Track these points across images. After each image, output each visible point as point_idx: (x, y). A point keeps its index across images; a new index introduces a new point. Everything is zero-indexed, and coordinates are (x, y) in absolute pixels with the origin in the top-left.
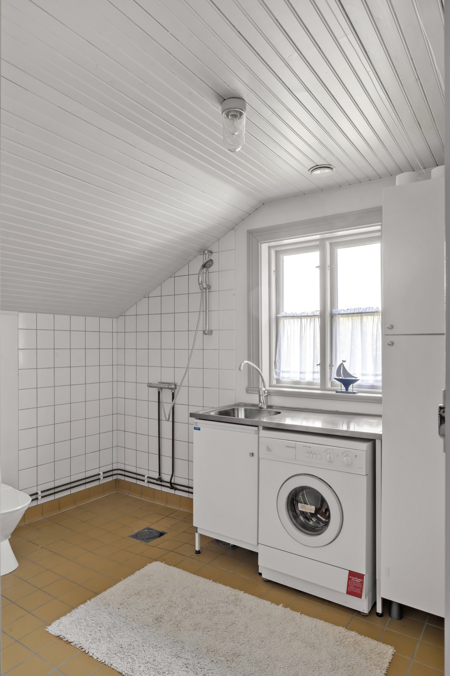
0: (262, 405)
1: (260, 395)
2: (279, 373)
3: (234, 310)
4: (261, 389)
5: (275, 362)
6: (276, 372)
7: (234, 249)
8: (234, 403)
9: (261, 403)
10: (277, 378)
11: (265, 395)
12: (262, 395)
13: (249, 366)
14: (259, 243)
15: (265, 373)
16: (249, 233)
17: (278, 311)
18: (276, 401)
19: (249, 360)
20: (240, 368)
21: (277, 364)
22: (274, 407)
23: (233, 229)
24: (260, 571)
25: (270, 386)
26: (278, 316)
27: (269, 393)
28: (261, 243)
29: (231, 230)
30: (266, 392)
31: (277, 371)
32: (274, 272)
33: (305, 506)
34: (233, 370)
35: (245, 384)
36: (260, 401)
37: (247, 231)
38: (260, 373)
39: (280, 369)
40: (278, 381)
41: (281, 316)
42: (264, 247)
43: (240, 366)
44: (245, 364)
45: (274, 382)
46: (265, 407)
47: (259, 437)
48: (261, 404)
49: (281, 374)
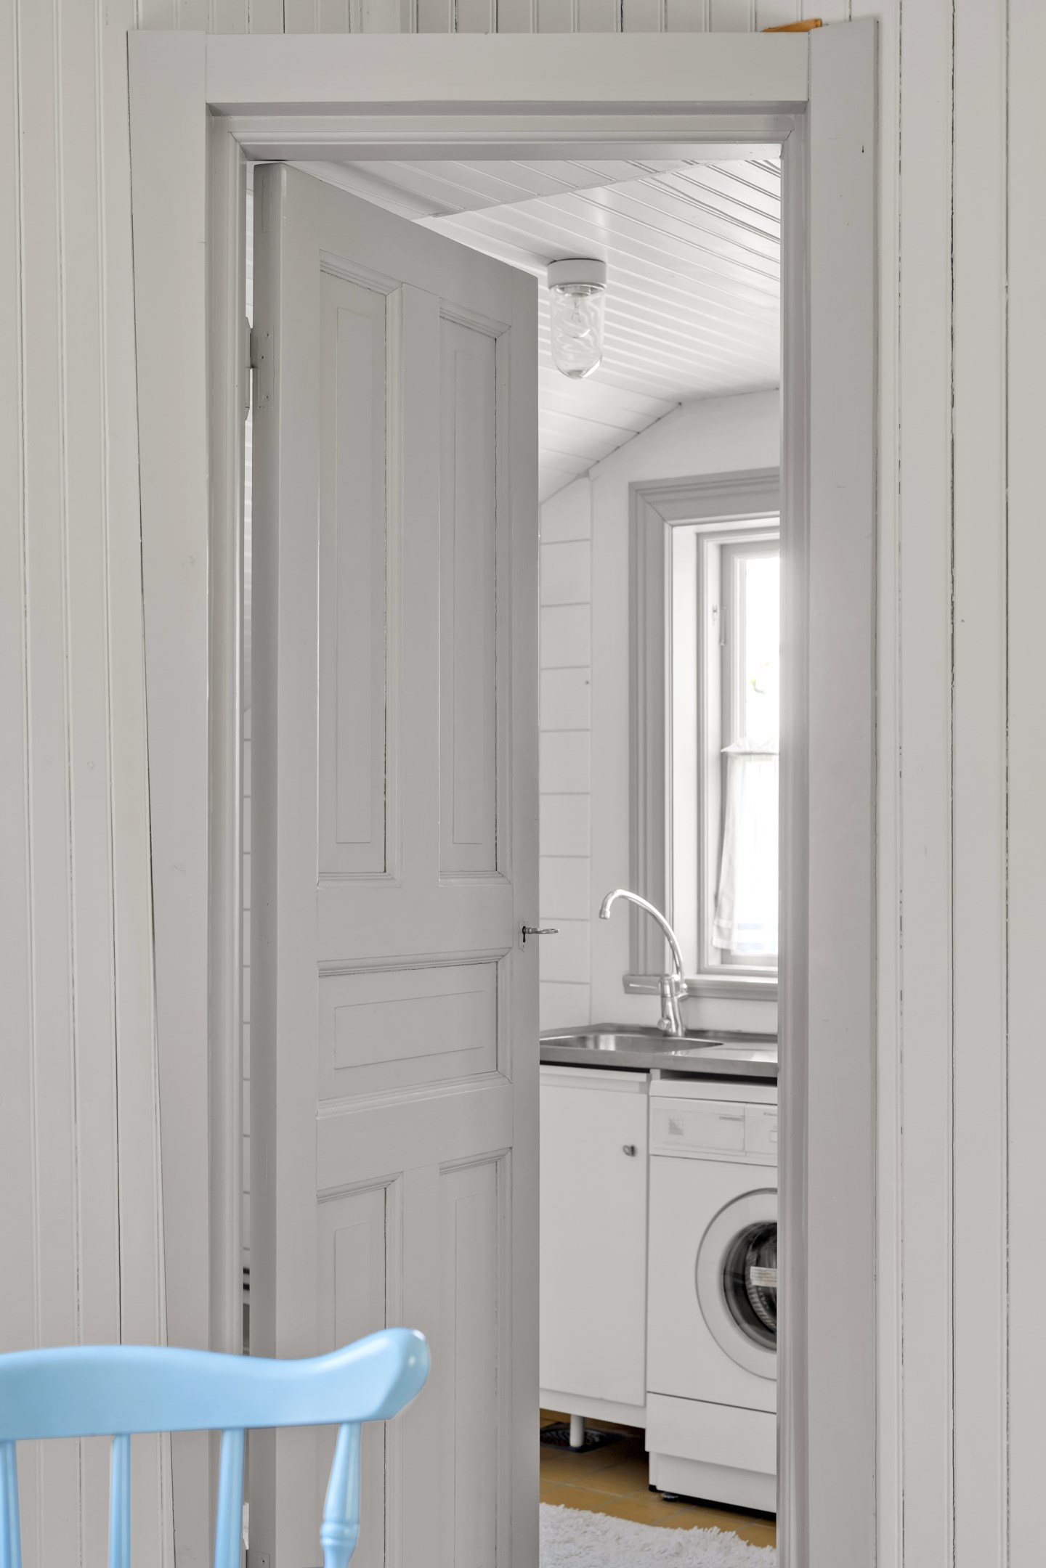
0: (670, 1026)
1: (663, 996)
2: (730, 931)
3: (588, 730)
4: (667, 975)
5: (716, 897)
6: (719, 928)
7: (587, 540)
8: (585, 1023)
9: (668, 1018)
10: (724, 947)
11: (680, 996)
12: (672, 996)
13: (633, 907)
14: (667, 526)
15: (682, 933)
16: (637, 491)
17: (725, 737)
18: (716, 1015)
19: (633, 888)
20: (602, 912)
21: (724, 901)
22: (710, 1034)
23: (586, 474)
24: (652, 1482)
25: (699, 972)
26: (725, 750)
27: (694, 992)
28: (673, 526)
29: (579, 476)
30: (685, 986)
31: (724, 923)
32: (715, 611)
33: (769, 1272)
34: (582, 920)
35: (621, 965)
36: (664, 1015)
37: (631, 485)
38: (665, 933)
39: (731, 918)
40: (725, 954)
41: (737, 750)
42: (682, 539)
43: (604, 905)
44: (616, 899)
45: (713, 961)
46: (680, 1033)
47: (649, 1097)
48: (667, 1022)
49: (736, 933)
